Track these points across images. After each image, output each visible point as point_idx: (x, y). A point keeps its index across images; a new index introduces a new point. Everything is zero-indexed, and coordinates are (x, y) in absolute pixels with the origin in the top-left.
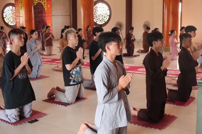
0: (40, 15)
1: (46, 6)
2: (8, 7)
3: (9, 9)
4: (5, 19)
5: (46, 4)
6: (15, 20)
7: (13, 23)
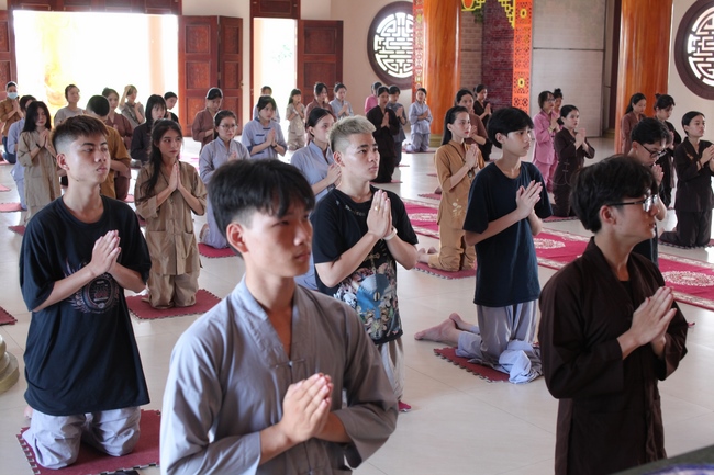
0: (499, 45)
1: (514, 13)
2: (391, 17)
3: (394, 23)
4: (377, 55)
5: (514, 8)
6: (411, 61)
7: (406, 70)
